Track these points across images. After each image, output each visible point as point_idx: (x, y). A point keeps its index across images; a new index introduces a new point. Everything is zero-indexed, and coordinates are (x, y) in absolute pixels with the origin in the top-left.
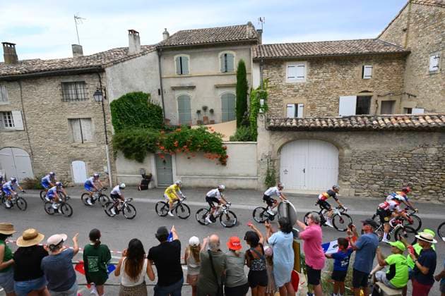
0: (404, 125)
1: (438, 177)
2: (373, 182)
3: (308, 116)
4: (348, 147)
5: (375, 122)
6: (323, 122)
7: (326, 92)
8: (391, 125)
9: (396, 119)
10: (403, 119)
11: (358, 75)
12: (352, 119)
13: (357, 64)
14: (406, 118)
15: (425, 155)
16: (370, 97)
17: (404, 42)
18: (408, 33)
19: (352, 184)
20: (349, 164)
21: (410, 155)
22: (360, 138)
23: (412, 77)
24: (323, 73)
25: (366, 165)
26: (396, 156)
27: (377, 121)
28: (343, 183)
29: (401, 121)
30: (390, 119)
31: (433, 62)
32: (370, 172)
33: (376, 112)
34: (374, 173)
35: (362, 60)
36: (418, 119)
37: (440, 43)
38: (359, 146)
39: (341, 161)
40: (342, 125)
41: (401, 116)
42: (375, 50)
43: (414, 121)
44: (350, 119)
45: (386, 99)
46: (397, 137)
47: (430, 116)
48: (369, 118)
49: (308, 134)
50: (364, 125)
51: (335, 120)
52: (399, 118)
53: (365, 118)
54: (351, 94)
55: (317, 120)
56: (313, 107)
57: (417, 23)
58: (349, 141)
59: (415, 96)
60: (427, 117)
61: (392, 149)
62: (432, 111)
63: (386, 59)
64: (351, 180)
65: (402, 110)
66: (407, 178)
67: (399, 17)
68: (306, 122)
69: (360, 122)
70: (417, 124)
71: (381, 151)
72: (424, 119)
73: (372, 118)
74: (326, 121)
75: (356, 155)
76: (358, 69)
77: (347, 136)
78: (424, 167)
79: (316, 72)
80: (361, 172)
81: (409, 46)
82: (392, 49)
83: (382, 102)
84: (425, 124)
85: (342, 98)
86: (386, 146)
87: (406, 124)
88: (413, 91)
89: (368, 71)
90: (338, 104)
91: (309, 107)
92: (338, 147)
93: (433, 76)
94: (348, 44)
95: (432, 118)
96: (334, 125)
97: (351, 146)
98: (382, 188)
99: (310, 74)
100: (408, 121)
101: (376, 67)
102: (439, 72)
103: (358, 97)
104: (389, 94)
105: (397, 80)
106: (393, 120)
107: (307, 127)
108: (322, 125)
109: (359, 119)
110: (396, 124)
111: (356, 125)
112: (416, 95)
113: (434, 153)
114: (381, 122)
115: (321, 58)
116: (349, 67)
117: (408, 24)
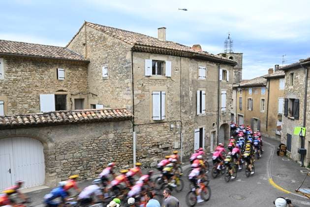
0: (91, 118)
1: (117, 154)
2: (74, 168)
3: (10, 113)
4: (51, 141)
5: (70, 117)
6: (25, 119)
7: (27, 90)
8: (83, 119)
9: (86, 113)
10: (90, 113)
11: (54, 76)
12: (52, 114)
13: (52, 67)
14: (92, 112)
15: (107, 140)
16: (66, 95)
17: (85, 53)
18: (86, 47)
19: (58, 174)
20: (53, 156)
21: (98, 141)
22: (61, 131)
23: (93, 80)
24: (22, 72)
25: (68, 155)
26: (89, 143)
27: (72, 115)
28: (50, 175)
29: (89, 115)
30: (81, 114)
31: (104, 71)
32: (72, 160)
33: (71, 108)
34: (74, 160)
35: (56, 64)
36: (100, 113)
37: (107, 58)
38: (61, 138)
39: (46, 155)
40: (44, 121)
41: (89, 111)
42: (65, 56)
43: (97, 114)
44: (50, 115)
45: (78, 97)
46: (88, 128)
47: (107, 110)
48: (66, 113)
49: (9, 132)
50: (62, 120)
51: (36, 116)
52: (87, 113)
53: (63, 114)
54: (49, 93)
55: (19, 117)
56: (14, 105)
57: (91, 41)
58: (51, 135)
59: (97, 96)
60: (105, 111)
61: (85, 138)
62: (108, 106)
63: (74, 65)
64: (57, 170)
65: (90, 106)
66: (98, 159)
67: (80, 34)
68: (7, 120)
69: (59, 117)
70: (100, 116)
71: (78, 141)
72: (104, 112)
73: (68, 113)
74: (28, 118)
75: (59, 147)
76: (52, 70)
77: (49, 130)
78: (108, 149)
79: (14, 70)
80: (64, 161)
81: (88, 57)
82: (77, 58)
83: (75, 99)
84: (104, 116)
85: (42, 96)
86: (81, 136)
87: (93, 117)
88: (94, 91)
89: (62, 73)
90: (39, 102)
91: (10, 105)
92: (42, 142)
93: (105, 81)
94: (43, 48)
95: (108, 112)
96: (36, 121)
97: (53, 139)
98: (83, 172)
99: (8, 72)
100: (93, 115)
101: (67, 71)
102: (108, 78)
103: (56, 96)
104: (79, 93)
105: (84, 82)
106: (84, 114)
107: (8, 125)
108: (24, 121)
109: (58, 114)
110: (86, 118)
111: (56, 120)
112: (97, 94)
113: (112, 137)
114: (75, 116)
115: (17, 57)
116: (45, 68)
117: (86, 40)
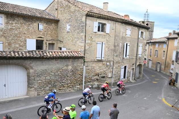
0: (58, 56)
1: (73, 79)
2: (46, 86)
3: (6, 50)
4: (32, 68)
5: (45, 54)
6: (16, 54)
7: (18, 36)
8: (53, 56)
9: (55, 53)
10: (58, 53)
11: (36, 28)
12: (33, 52)
13: (35, 22)
14: (59, 52)
15: (67, 70)
16: (43, 40)
17: (57, 15)
18: (58, 11)
19: (35, 89)
20: (33, 78)
21: (62, 70)
22: (39, 63)
23: (61, 32)
24: (15, 24)
25: (42, 77)
26: (56, 71)
27: (46, 53)
28: (31, 89)
29: (57, 54)
30: (52, 53)
31: (68, 27)
32: (44, 81)
33: (46, 49)
34: (46, 81)
35: (38, 20)
36: (64, 53)
37: (70, 19)
38: (38, 67)
39: (29, 76)
40: (28, 56)
41: (57, 51)
42: (44, 16)
43: (62, 53)
44: (32, 52)
45: (51, 42)
46: (56, 62)
47: (68, 51)
48: (42, 52)
49: (5, 61)
50: (39, 56)
51: (23, 53)
52: (56, 52)
53: (40, 52)
54: (33, 38)
55: (12, 52)
56: (10, 44)
57: (61, 7)
58: (33, 65)
59: (62, 42)
60: (67, 52)
61: (54, 68)
62: (69, 49)
63: (49, 22)
64: (35, 87)
65: (58, 48)
66: (61, 81)
67: (54, 2)
68: (4, 54)
69: (38, 54)
70: (63, 55)
71: (49, 69)
72: (66, 53)
73: (44, 52)
74: (18, 53)
75: (37, 72)
76: (36, 24)
77: (31, 62)
78: (67, 75)
79: (11, 22)
80: (40, 81)
81: (59, 17)
82: (52, 18)
83: (49, 44)
84: (66, 55)
85: (28, 40)
86: (51, 67)
87: (59, 55)
88: (61, 39)
89: (41, 27)
90: (26, 43)
91: (7, 44)
92: (26, 69)
93: (68, 33)
94: (30, 10)
95: (69, 53)
96: (23, 55)
97: (34, 68)
98: (51, 88)
99: (7, 23)
100: (60, 54)
101: (45, 25)
102: (70, 32)
103: (37, 40)
104: (52, 40)
105: (55, 33)
106: (53, 53)
107: (5, 57)
108: (15, 55)
109: (37, 52)
110: (55, 55)
111: (36, 56)
112: (63, 41)
113: (70, 68)
114: (48, 54)
115: (13, 14)
116: (31, 23)
117: (58, 7)
